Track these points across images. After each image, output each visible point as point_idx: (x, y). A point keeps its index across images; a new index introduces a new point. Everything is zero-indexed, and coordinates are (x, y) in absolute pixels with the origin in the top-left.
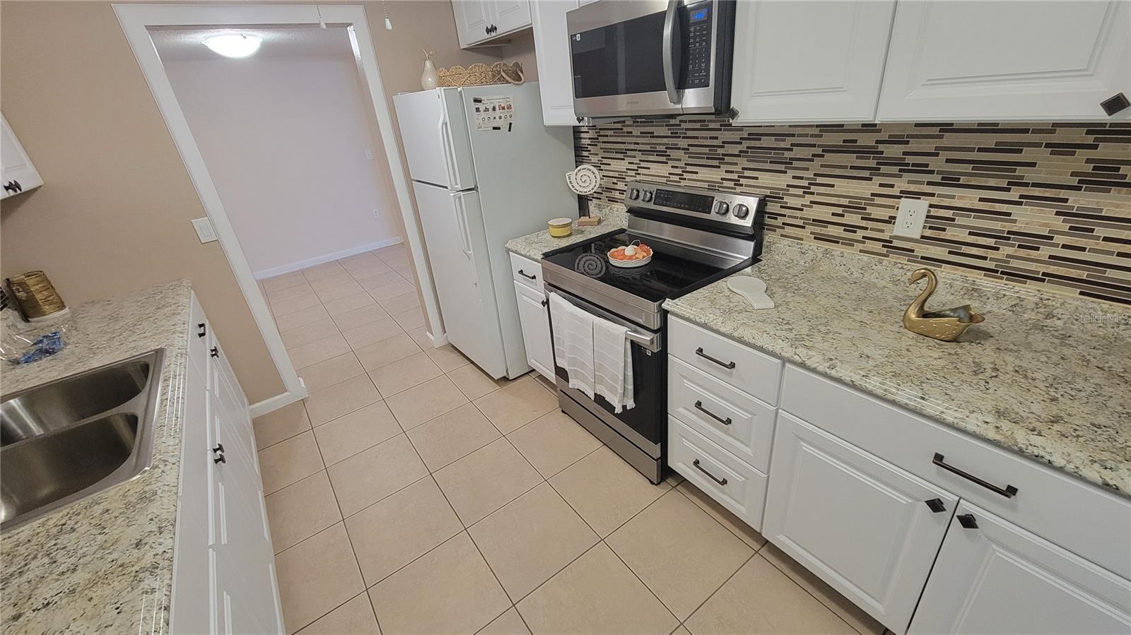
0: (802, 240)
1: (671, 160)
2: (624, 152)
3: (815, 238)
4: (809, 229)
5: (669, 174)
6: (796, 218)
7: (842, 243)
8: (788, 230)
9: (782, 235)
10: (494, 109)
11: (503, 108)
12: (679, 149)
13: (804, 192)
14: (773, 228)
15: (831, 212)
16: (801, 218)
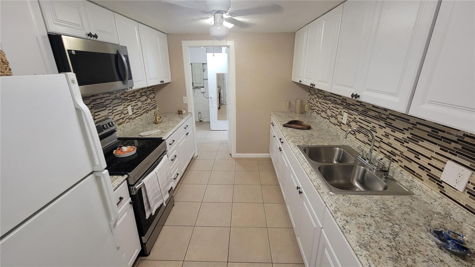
13: (112, 113)
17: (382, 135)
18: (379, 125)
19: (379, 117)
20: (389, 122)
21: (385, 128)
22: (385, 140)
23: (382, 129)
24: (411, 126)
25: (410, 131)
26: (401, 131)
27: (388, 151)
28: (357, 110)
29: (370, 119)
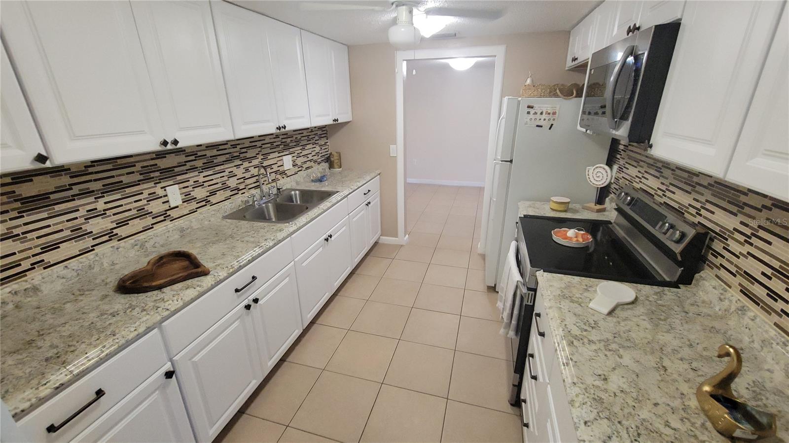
0: (730, 287)
1: (663, 177)
2: (637, 161)
3: (741, 291)
4: (739, 279)
5: (658, 188)
6: (732, 263)
7: (762, 307)
8: (723, 273)
9: (717, 276)
10: (542, 113)
11: (549, 114)
12: (670, 169)
13: (746, 241)
14: (712, 266)
15: (762, 270)
16: (736, 266)
17: (243, 173)
18: (235, 166)
19: (232, 158)
20: (243, 157)
21: (242, 164)
22: (247, 175)
23: (240, 167)
24: (259, 149)
25: (261, 154)
26: (255, 157)
27: (254, 183)
28: (193, 169)
29: (222, 167)
